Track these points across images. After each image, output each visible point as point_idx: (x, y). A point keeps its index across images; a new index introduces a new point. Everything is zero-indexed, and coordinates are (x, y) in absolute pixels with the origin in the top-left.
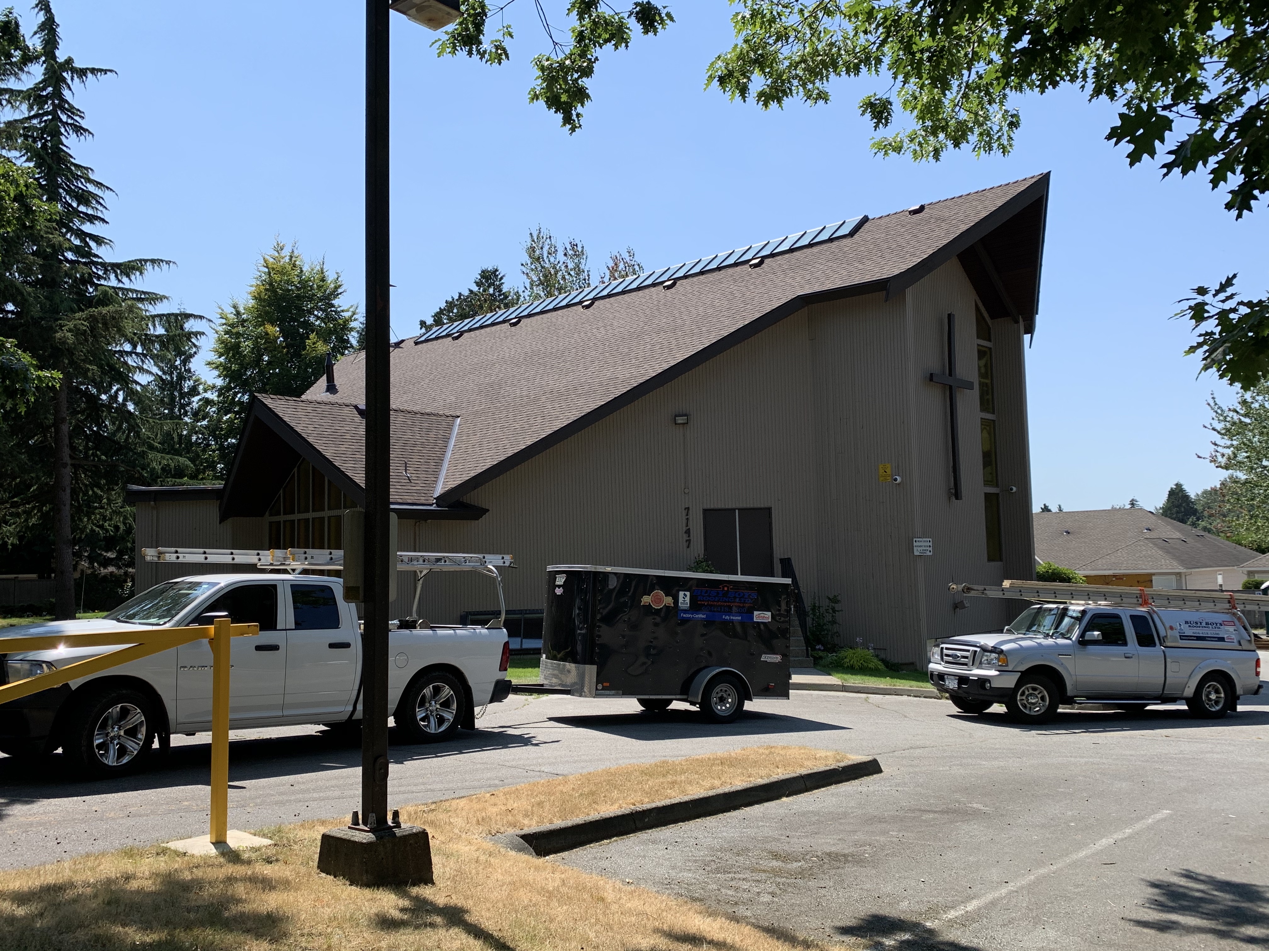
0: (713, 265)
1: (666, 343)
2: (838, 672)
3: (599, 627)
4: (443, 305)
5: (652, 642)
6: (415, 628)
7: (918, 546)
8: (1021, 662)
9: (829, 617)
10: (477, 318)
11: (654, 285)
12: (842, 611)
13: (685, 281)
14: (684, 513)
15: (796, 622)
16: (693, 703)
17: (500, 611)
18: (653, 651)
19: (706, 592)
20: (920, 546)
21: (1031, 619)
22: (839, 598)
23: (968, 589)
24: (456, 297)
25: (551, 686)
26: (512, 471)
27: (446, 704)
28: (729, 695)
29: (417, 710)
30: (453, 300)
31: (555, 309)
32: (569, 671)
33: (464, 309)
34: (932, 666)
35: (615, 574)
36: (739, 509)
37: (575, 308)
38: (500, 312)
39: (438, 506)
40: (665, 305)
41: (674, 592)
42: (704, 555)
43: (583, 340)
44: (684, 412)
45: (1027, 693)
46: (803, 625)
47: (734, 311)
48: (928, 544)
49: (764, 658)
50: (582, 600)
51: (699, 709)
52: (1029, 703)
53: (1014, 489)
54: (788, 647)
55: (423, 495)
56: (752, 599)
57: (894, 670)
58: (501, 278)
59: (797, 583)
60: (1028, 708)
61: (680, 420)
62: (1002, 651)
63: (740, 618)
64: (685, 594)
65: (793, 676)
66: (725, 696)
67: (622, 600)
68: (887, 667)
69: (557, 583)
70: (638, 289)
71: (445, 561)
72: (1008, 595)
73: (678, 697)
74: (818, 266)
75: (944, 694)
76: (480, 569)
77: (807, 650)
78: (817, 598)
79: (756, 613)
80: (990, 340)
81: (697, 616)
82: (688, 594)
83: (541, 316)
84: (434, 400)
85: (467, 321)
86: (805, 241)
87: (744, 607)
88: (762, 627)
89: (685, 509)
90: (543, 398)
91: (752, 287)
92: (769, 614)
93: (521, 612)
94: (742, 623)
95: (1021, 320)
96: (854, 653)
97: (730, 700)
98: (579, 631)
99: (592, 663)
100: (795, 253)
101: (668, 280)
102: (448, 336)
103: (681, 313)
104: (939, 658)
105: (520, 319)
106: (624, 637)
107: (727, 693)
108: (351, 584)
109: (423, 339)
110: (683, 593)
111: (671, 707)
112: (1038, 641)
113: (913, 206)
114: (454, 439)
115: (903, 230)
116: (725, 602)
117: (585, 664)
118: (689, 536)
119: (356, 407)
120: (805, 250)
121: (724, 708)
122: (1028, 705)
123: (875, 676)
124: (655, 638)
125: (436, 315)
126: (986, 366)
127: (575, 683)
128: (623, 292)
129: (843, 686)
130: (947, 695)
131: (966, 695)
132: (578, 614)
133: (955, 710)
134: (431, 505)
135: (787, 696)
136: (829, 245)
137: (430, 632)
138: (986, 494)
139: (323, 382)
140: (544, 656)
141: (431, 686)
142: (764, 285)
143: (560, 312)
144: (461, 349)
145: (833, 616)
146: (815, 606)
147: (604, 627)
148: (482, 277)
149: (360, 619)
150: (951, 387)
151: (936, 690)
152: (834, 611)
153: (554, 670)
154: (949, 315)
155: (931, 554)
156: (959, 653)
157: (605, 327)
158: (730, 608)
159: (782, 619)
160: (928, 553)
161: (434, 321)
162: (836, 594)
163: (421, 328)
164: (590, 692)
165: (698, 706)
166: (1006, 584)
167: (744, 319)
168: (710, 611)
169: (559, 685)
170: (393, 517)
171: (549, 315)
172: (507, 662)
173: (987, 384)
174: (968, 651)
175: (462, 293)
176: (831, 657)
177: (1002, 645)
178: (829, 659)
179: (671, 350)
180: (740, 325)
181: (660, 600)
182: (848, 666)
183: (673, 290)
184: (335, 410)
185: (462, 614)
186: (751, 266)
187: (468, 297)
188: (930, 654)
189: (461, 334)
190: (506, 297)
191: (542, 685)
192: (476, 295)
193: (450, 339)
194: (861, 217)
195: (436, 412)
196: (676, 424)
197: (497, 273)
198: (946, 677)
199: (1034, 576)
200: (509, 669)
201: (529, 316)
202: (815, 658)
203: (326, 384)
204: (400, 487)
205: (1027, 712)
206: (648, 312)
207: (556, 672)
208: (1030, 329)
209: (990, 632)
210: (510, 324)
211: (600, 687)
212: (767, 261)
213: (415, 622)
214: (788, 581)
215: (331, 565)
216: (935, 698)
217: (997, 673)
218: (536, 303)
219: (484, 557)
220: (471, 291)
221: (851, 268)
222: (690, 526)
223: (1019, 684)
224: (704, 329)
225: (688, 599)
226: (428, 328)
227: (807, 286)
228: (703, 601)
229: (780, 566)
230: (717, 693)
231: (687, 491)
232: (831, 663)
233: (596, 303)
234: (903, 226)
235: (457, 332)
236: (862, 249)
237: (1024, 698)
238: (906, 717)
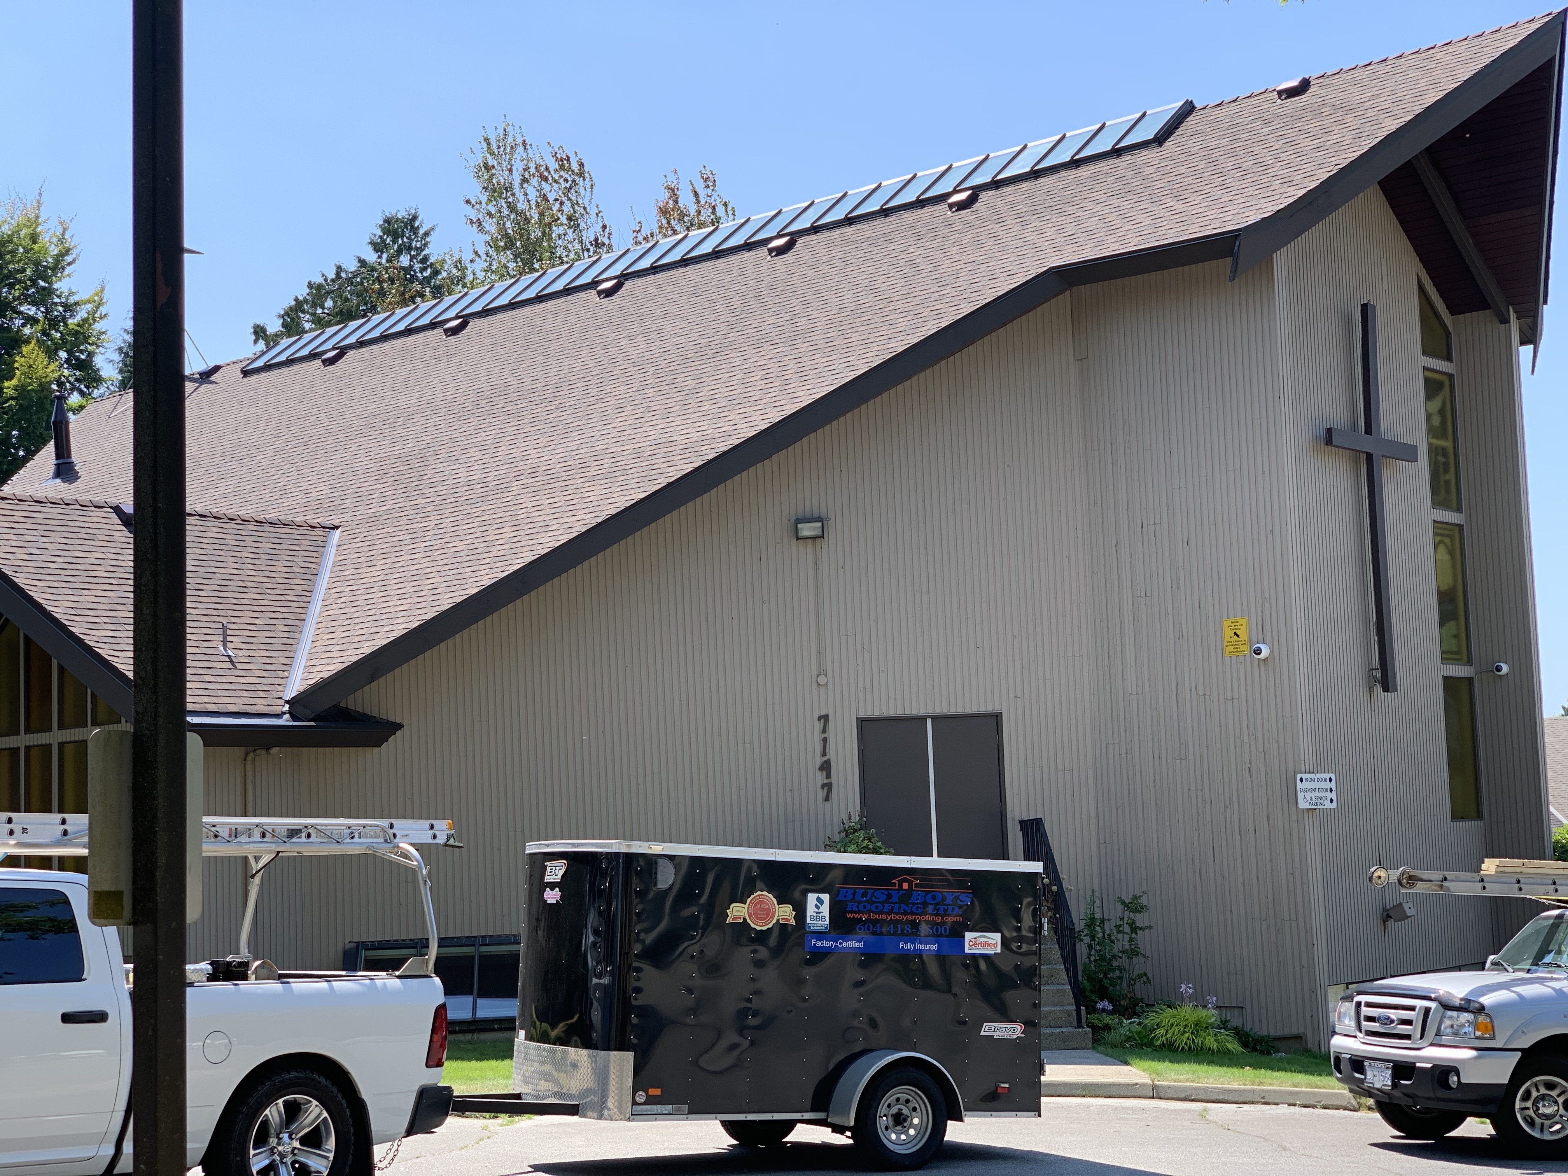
0: (872, 206)
1: (774, 368)
2: (1142, 1056)
3: (638, 970)
4: (303, 292)
5: (749, 1000)
6: (245, 977)
7: (1306, 791)
8: (1522, 1031)
9: (1122, 942)
10: (376, 319)
11: (748, 246)
12: (1150, 928)
13: (813, 237)
14: (818, 726)
15: (1053, 951)
16: (838, 1129)
17: (427, 940)
18: (751, 1021)
19: (865, 894)
20: (1311, 790)
21: (1542, 938)
22: (1144, 901)
23: (1411, 877)
24: (331, 275)
25: (538, 1097)
26: (450, 641)
27: (313, 1140)
28: (914, 1109)
29: (252, 1152)
30: (326, 280)
31: (540, 299)
32: (575, 1066)
33: (347, 300)
34: (1338, 1042)
35: (671, 858)
36: (934, 718)
37: (582, 295)
38: (424, 307)
39: (294, 717)
40: (772, 288)
41: (797, 895)
42: (861, 816)
43: (599, 363)
44: (816, 515)
45: (1534, 1094)
46: (1070, 959)
47: (917, 300)
48: (1328, 785)
49: (989, 1029)
50: (600, 913)
51: (851, 1141)
52: (1540, 1115)
53: (1505, 669)
54: (1036, 1006)
55: (262, 694)
56: (960, 907)
57: (1262, 1052)
58: (426, 234)
59: (1055, 870)
60: (1538, 1126)
61: (807, 530)
62: (1482, 1009)
63: (934, 947)
64: (819, 899)
65: (1048, 1068)
66: (905, 1111)
67: (686, 913)
68: (1245, 1045)
69: (548, 879)
70: (716, 254)
71: (309, 836)
72: (1494, 890)
73: (807, 1116)
74: (1090, 205)
75: (1363, 1100)
76: (384, 850)
77: (1078, 1011)
78: (1098, 903)
79: (969, 936)
80: (1449, 358)
81: (845, 944)
82: (826, 897)
83: (511, 313)
84: (285, 492)
85: (353, 324)
86: (1063, 155)
87: (943, 923)
88: (983, 966)
89: (820, 719)
90: (516, 487)
91: (954, 250)
92: (997, 936)
93: (471, 941)
94: (940, 957)
95: (1513, 316)
96: (1174, 1017)
97: (916, 1121)
98: (595, 981)
99: (622, 1047)
100: (1042, 180)
101: (779, 236)
102: (313, 356)
103: (806, 304)
104: (1353, 1024)
105: (465, 321)
106: (690, 991)
107: (911, 1105)
108: (106, 887)
109: (260, 363)
110: (816, 895)
111: (793, 1137)
112: (1557, 985)
113: (1286, 80)
114: (328, 574)
115: (1266, 130)
116: (905, 913)
117: (608, 1049)
118: (829, 776)
119: (117, 510)
120: (1064, 174)
121: (903, 1137)
122: (1538, 1121)
123: (1221, 1065)
124: (757, 992)
125: (287, 314)
126: (1442, 412)
127: (588, 1092)
128: (684, 262)
129: (1154, 1087)
130: (1371, 1102)
131: (1410, 1102)
132: (594, 944)
133: (1388, 1133)
134: (279, 716)
135: (1036, 1109)
136: (1113, 162)
137: (275, 986)
138: (1446, 679)
139: (47, 455)
140: (522, 1033)
141: (280, 1102)
142: (979, 245)
143: (550, 304)
144: (341, 384)
145: (1131, 940)
146: (1093, 919)
147: (649, 971)
148: (386, 232)
149: (126, 962)
150: (1369, 457)
151: (1345, 1092)
152: (1134, 929)
153: (542, 1063)
154: (1365, 307)
155: (1334, 805)
156: (1394, 1014)
157: (646, 334)
158: (915, 926)
159: (1025, 947)
160: (1328, 805)
161: (283, 325)
162: (1138, 894)
163: (256, 342)
164: (620, 1108)
165: (848, 1134)
166: (1490, 866)
167: (939, 316)
168: (874, 933)
169: (555, 1095)
170: (194, 743)
171: (526, 311)
172: (442, 1046)
173: (1444, 449)
174: (1412, 1008)
175: (344, 266)
176: (1129, 1025)
177: (1483, 995)
178: (1123, 1031)
179: (786, 382)
180: (930, 329)
181: (769, 913)
182: (1163, 1045)
183: (789, 257)
184: (74, 514)
185: (348, 946)
186: (951, 206)
187: (355, 274)
188: (1334, 1017)
189: (342, 351)
190: (436, 273)
191: (518, 1096)
192: (373, 269)
193: (318, 363)
194: (1179, 104)
195: (289, 518)
196: (798, 539)
197: (417, 224)
198: (1366, 1063)
199: (1549, 850)
200: (446, 1064)
201: (486, 313)
202: (1094, 1028)
203: (54, 461)
204: (212, 679)
205: (1536, 1134)
206: (736, 302)
207: (547, 1068)
208: (1531, 336)
209: (1459, 968)
210: (446, 331)
211: (641, 1097)
212: (984, 196)
213: (245, 965)
214: (1036, 867)
215: (65, 845)
216: (1345, 1109)
217: (1473, 1053)
218: (500, 286)
219: (392, 826)
220: (362, 263)
221: (1159, 211)
222: (832, 755)
223: (1520, 1074)
224: (855, 337)
225: (825, 909)
226: (271, 341)
227: (1069, 249)
228: (859, 912)
229: (1020, 835)
230: (889, 1106)
231: (822, 680)
232: (1129, 1039)
233: (628, 285)
234: (1266, 122)
235: (333, 349)
236: (1182, 170)
237: (1529, 1104)
238: (1285, 1149)
